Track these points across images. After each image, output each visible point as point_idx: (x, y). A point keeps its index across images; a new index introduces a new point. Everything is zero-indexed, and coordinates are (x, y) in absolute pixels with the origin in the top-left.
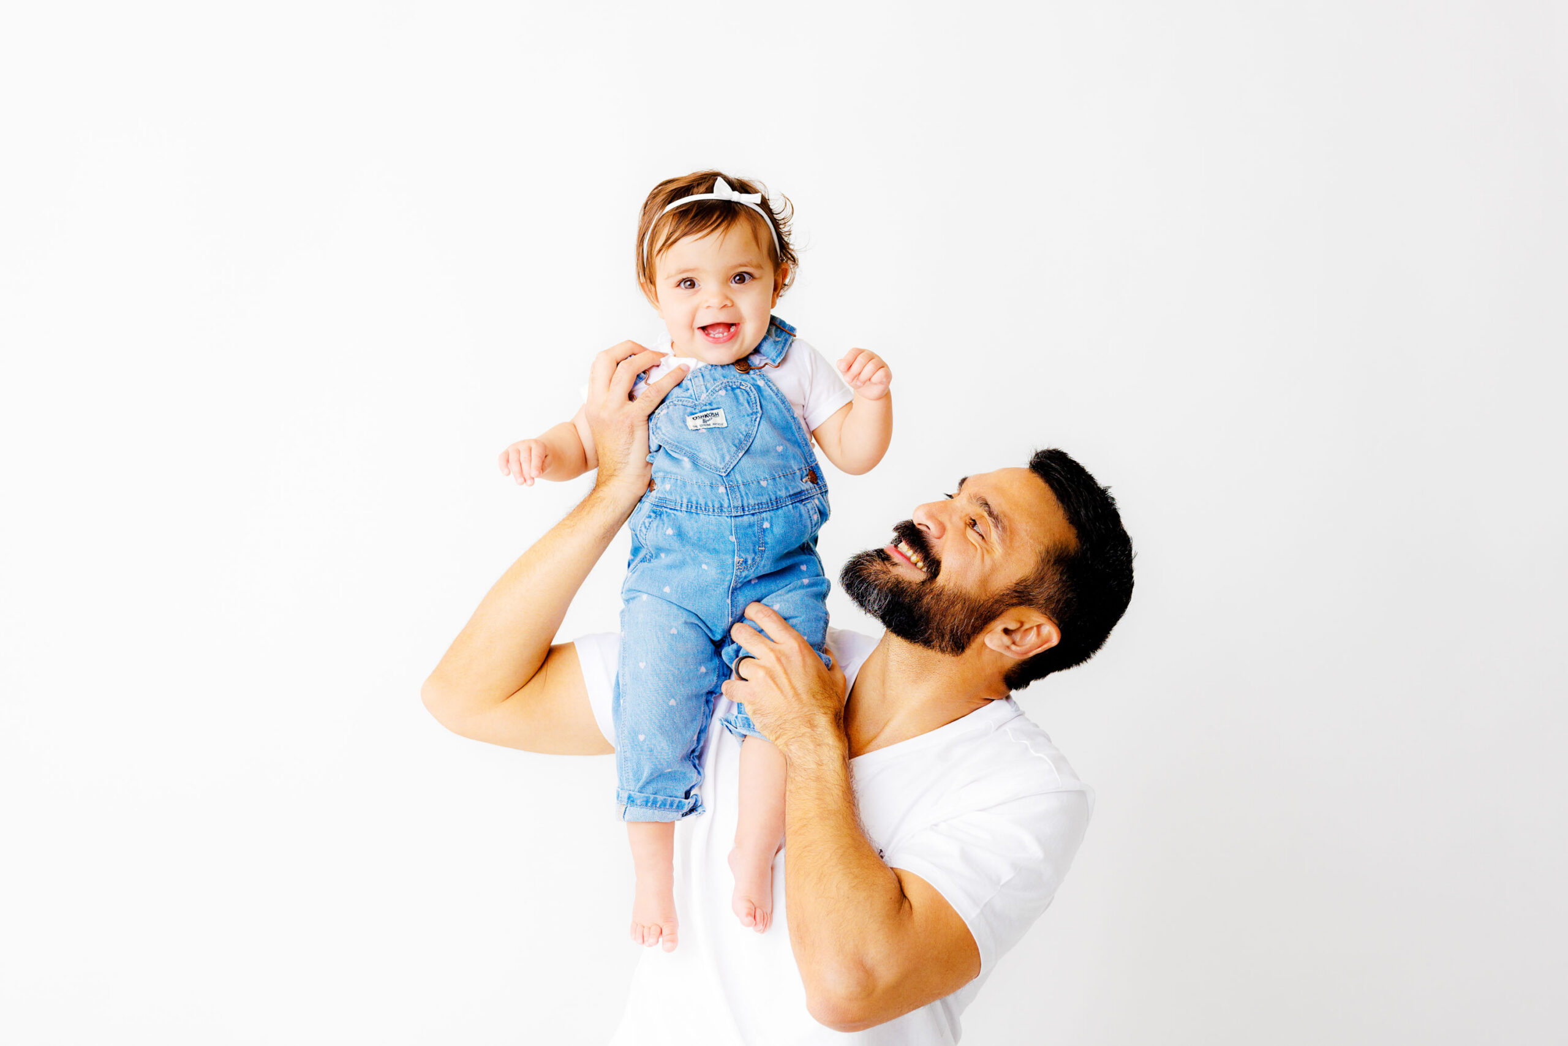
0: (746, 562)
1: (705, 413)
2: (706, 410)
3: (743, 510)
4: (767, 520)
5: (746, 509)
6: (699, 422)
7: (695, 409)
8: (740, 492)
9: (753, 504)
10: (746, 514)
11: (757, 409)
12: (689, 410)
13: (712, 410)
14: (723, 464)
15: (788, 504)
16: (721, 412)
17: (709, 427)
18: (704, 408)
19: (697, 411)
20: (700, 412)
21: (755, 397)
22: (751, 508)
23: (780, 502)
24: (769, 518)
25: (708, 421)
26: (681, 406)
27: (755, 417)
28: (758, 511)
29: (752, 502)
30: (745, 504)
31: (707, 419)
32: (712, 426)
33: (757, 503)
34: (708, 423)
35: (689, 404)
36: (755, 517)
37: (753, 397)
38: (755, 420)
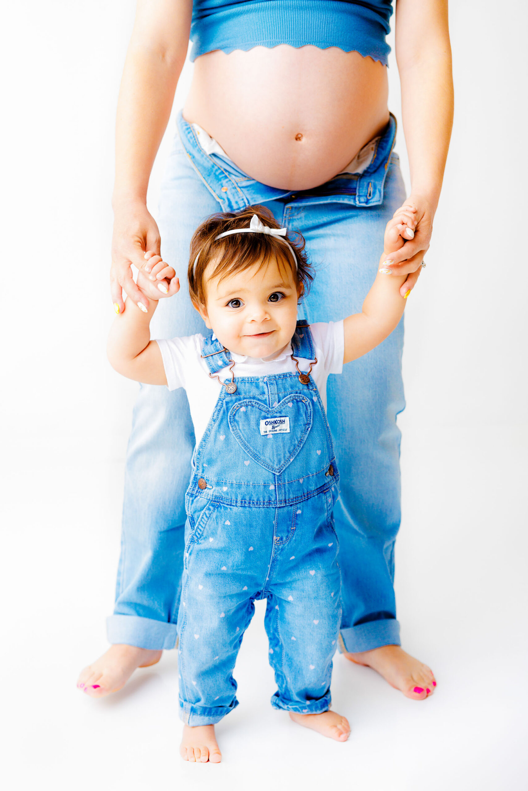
0: (282, 539)
1: (275, 419)
2: (276, 417)
3: (285, 502)
4: (300, 508)
5: (287, 501)
6: (270, 427)
7: (268, 414)
8: (285, 488)
9: (292, 497)
10: (287, 505)
11: (310, 421)
12: (263, 414)
13: (280, 417)
14: (279, 466)
15: (315, 495)
16: (287, 419)
17: (276, 432)
18: (275, 415)
19: (269, 416)
20: (272, 418)
21: (311, 412)
22: (290, 501)
23: (310, 494)
24: (301, 507)
25: (276, 427)
26: (258, 410)
27: (308, 427)
28: (295, 503)
29: (291, 496)
30: (287, 498)
31: (276, 425)
32: (278, 432)
33: (295, 496)
34: (276, 429)
35: (264, 409)
36: (293, 507)
37: (309, 411)
38: (308, 429)
